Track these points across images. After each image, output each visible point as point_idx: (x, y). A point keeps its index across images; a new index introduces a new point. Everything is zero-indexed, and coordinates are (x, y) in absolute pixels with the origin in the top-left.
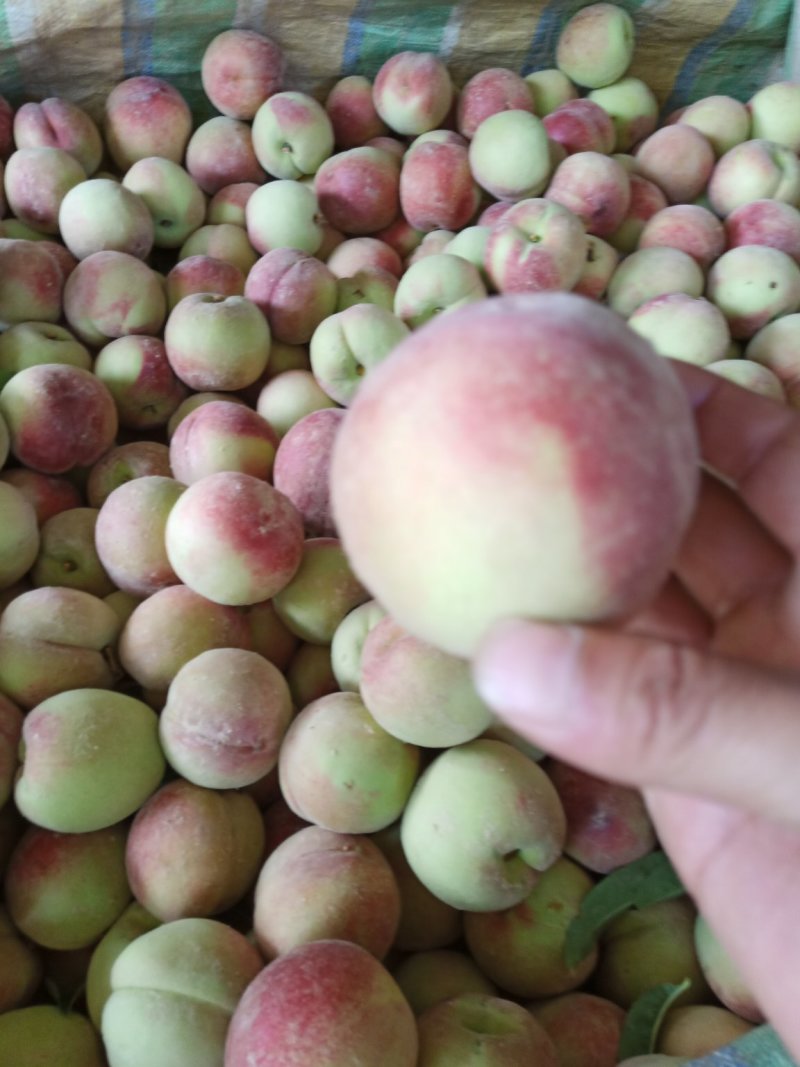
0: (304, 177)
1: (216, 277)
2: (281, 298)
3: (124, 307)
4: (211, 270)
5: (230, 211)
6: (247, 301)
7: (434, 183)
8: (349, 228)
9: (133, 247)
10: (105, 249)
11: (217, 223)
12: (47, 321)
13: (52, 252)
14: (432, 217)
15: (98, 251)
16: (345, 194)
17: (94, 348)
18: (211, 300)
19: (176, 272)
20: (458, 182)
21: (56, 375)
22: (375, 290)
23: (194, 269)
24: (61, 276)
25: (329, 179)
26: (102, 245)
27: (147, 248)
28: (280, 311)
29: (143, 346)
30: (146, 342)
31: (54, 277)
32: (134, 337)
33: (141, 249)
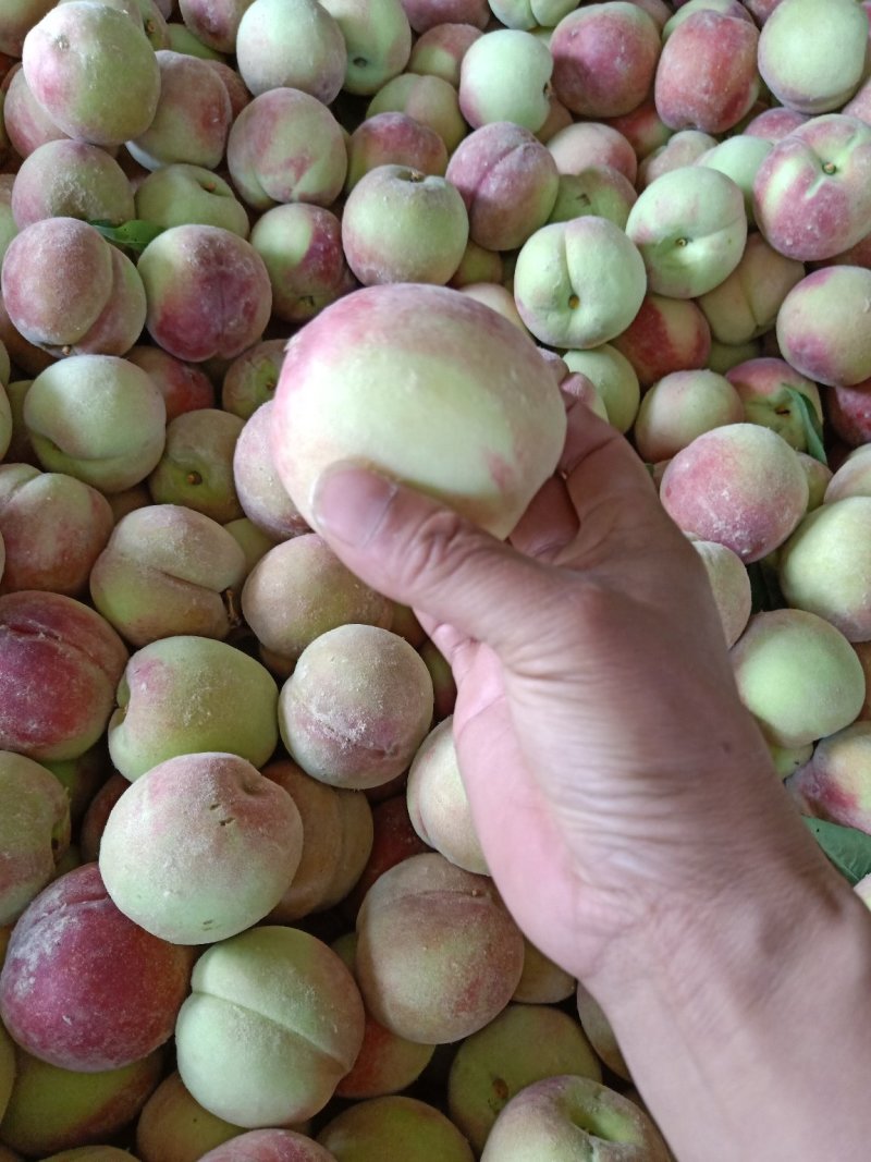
0: (538, 29)
1: (414, 146)
2: (492, 189)
3: (300, 167)
4: (409, 135)
5: (441, 59)
6: (449, 184)
7: (706, 67)
8: (582, 108)
9: (319, 88)
10: (285, 85)
11: (422, 73)
12: (205, 166)
13: (222, 76)
14: (692, 112)
15: (279, 86)
16: (588, 62)
17: (256, 212)
18: (407, 177)
19: (367, 130)
20: (737, 70)
21: (212, 241)
22: (606, 198)
23: (389, 130)
24: (229, 111)
25: (572, 37)
26: (284, 79)
27: (334, 92)
28: (487, 204)
29: (315, 220)
30: (319, 214)
31: (222, 111)
32: (306, 206)
33: (327, 92)
